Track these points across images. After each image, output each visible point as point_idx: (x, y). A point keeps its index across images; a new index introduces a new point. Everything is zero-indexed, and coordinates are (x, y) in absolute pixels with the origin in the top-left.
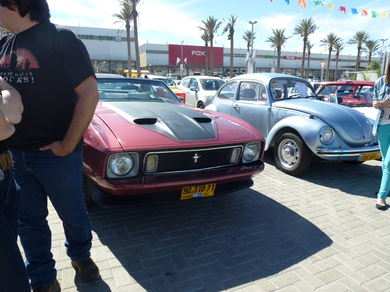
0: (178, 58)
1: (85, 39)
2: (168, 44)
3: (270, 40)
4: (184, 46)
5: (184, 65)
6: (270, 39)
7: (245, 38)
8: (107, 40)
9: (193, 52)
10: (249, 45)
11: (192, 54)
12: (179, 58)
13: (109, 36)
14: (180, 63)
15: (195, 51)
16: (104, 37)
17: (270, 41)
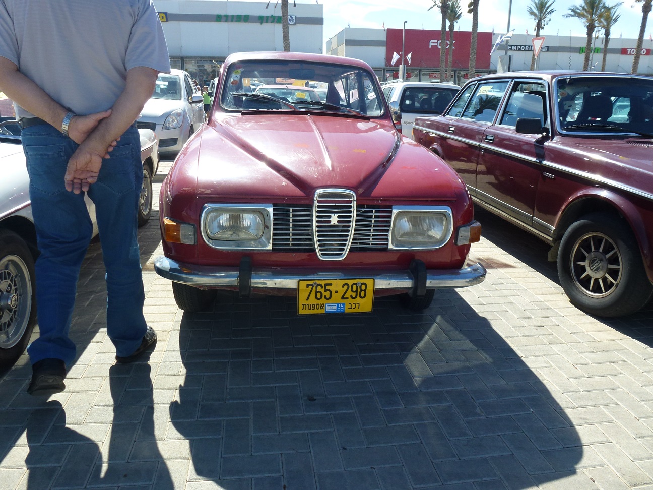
0: (395, 53)
1: (236, 21)
2: (386, 28)
3: (573, 13)
4: (409, 32)
5: (405, 65)
6: (573, 10)
7: (532, 13)
8: (272, 22)
9: (432, 43)
10: (539, 26)
11: (430, 47)
12: (398, 53)
13: (275, 15)
14: (398, 62)
15: (436, 41)
16: (267, 17)
17: (572, 16)
